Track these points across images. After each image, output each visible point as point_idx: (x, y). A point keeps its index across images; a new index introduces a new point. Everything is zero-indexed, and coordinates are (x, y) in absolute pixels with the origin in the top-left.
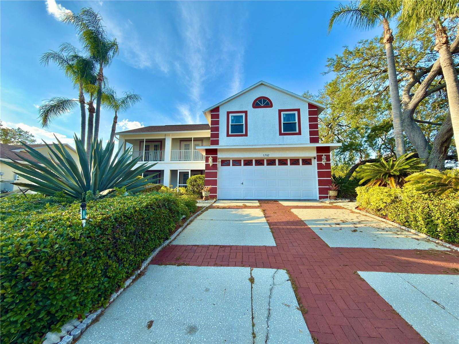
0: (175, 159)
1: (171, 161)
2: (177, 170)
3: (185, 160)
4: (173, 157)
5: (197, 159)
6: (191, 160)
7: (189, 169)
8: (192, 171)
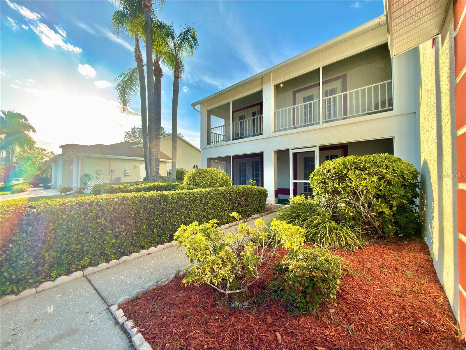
0: (282, 127)
1: (275, 131)
2: (288, 151)
3: (304, 126)
4: (278, 125)
5: (335, 116)
6: (319, 123)
7: (313, 145)
8: (322, 149)
